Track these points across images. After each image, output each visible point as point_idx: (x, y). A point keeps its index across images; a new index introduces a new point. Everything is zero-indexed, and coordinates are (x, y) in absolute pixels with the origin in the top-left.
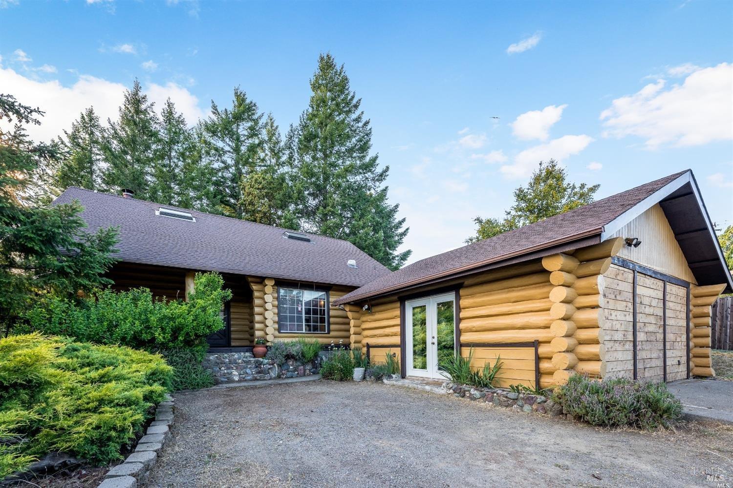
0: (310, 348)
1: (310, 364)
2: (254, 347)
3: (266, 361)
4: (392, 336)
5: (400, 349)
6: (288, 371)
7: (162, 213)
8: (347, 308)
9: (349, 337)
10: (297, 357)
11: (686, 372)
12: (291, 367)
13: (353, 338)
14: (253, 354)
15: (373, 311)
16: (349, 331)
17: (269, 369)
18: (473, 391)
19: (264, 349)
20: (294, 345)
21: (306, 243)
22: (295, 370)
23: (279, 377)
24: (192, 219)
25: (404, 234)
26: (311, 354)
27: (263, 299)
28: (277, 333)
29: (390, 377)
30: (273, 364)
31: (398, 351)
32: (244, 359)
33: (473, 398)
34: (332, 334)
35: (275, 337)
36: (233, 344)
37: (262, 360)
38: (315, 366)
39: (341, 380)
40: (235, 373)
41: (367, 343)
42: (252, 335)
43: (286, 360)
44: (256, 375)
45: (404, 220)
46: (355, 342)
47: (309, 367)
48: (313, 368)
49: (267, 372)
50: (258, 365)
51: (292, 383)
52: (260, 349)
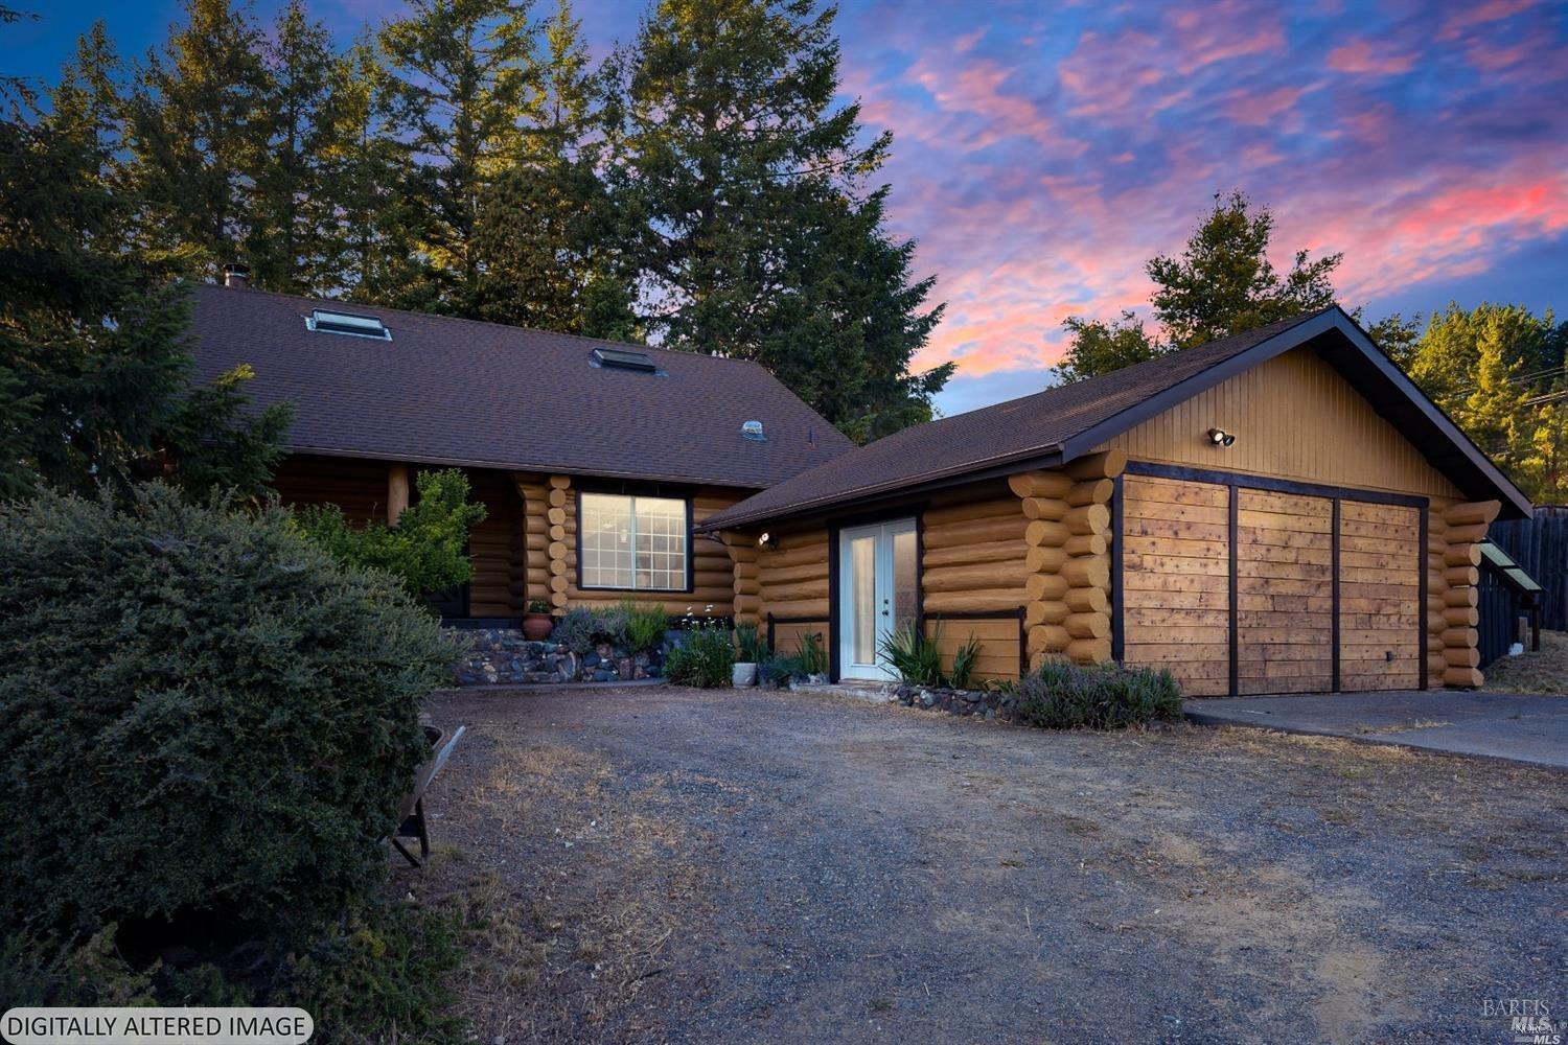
0: (644, 622)
1: (645, 654)
2: (525, 618)
3: (552, 646)
4: (815, 598)
5: (827, 624)
6: (597, 668)
7: (320, 325)
8: (728, 539)
9: (730, 601)
10: (617, 639)
11: (1417, 677)
12: (604, 660)
13: (740, 601)
14: (524, 633)
15: (781, 546)
16: (731, 586)
17: (558, 661)
18: (924, 694)
19: (547, 623)
20: (609, 614)
21: (645, 378)
22: (613, 665)
23: (578, 678)
24: (383, 335)
25: (930, 321)
26: (645, 634)
27: (545, 517)
28: (574, 590)
29: (803, 678)
30: (565, 653)
31: (824, 628)
32: (506, 643)
33: (924, 706)
34: (698, 593)
35: (570, 598)
36: (473, 613)
37: (542, 644)
38: (656, 661)
39: (707, 686)
40: (489, 667)
41: (769, 614)
42: (521, 592)
43: (594, 644)
44: (530, 674)
45: (932, 281)
46: (745, 611)
47: (642, 661)
48: (652, 664)
49: (553, 668)
50: (535, 654)
51: (604, 688)
52: (540, 623)
